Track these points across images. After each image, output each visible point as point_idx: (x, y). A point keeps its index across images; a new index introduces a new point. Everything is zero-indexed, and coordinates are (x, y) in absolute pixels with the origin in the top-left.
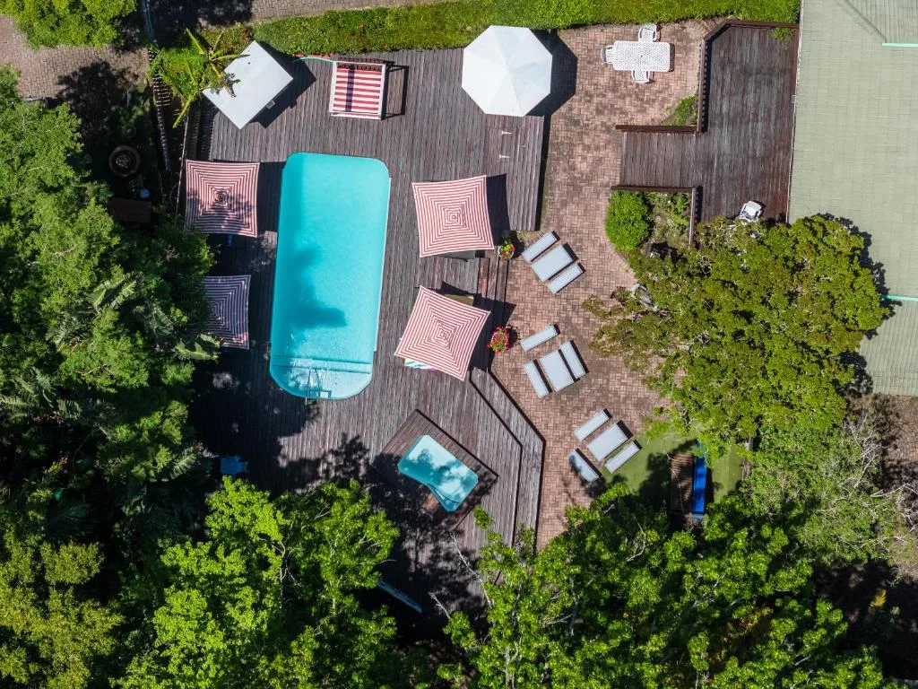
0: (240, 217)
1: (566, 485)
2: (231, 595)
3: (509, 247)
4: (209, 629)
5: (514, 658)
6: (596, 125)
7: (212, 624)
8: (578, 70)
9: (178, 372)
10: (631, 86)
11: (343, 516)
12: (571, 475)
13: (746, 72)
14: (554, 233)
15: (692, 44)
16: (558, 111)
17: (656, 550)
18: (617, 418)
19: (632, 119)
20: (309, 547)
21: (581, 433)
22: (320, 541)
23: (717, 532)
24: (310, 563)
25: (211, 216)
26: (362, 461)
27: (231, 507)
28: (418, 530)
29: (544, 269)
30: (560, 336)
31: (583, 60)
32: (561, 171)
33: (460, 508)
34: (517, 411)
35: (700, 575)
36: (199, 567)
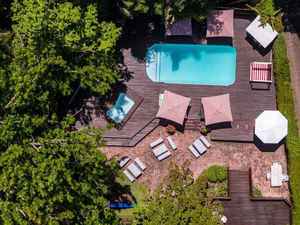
0: (214, 30)
1: (118, 155)
2: (77, 32)
3: (205, 130)
4: (65, 24)
5: (61, 142)
6: (250, 160)
7: (66, 25)
8: (270, 153)
9: (159, 9)
10: (265, 172)
11: (107, 73)
12: (121, 157)
13: (273, 215)
14: (210, 147)
15: (281, 194)
16: (255, 146)
17: (97, 191)
18: (143, 173)
19: (253, 173)
20: (94, 61)
21: (137, 160)
22: (97, 65)
23: (107, 215)
24: (88, 61)
25: (214, 20)
26: (123, 79)
27: (110, 31)
28: (99, 101)
29: (197, 143)
30: (173, 151)
31: (274, 154)
32: (233, 148)
33: (108, 116)
34: (144, 136)
35: (93, 211)
36: (88, 19)
